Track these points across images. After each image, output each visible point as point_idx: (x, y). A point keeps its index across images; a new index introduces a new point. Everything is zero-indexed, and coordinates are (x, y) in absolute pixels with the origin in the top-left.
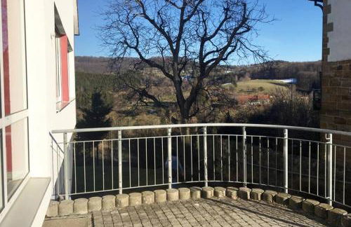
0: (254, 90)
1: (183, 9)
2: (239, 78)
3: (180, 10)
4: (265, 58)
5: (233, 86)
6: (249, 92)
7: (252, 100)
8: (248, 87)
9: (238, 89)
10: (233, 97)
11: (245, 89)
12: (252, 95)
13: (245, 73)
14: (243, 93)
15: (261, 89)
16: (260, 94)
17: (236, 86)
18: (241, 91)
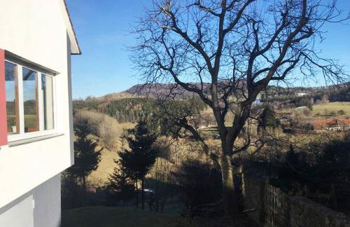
0: (332, 114)
1: (222, 16)
2: (315, 101)
3: (219, 18)
4: (340, 75)
5: (308, 109)
6: (327, 116)
7: (330, 125)
8: (326, 110)
9: (314, 113)
10: (307, 122)
11: (322, 113)
12: (330, 120)
13: (322, 95)
14: (320, 117)
15: (342, 112)
16: (340, 118)
17: (311, 110)
18: (318, 115)
